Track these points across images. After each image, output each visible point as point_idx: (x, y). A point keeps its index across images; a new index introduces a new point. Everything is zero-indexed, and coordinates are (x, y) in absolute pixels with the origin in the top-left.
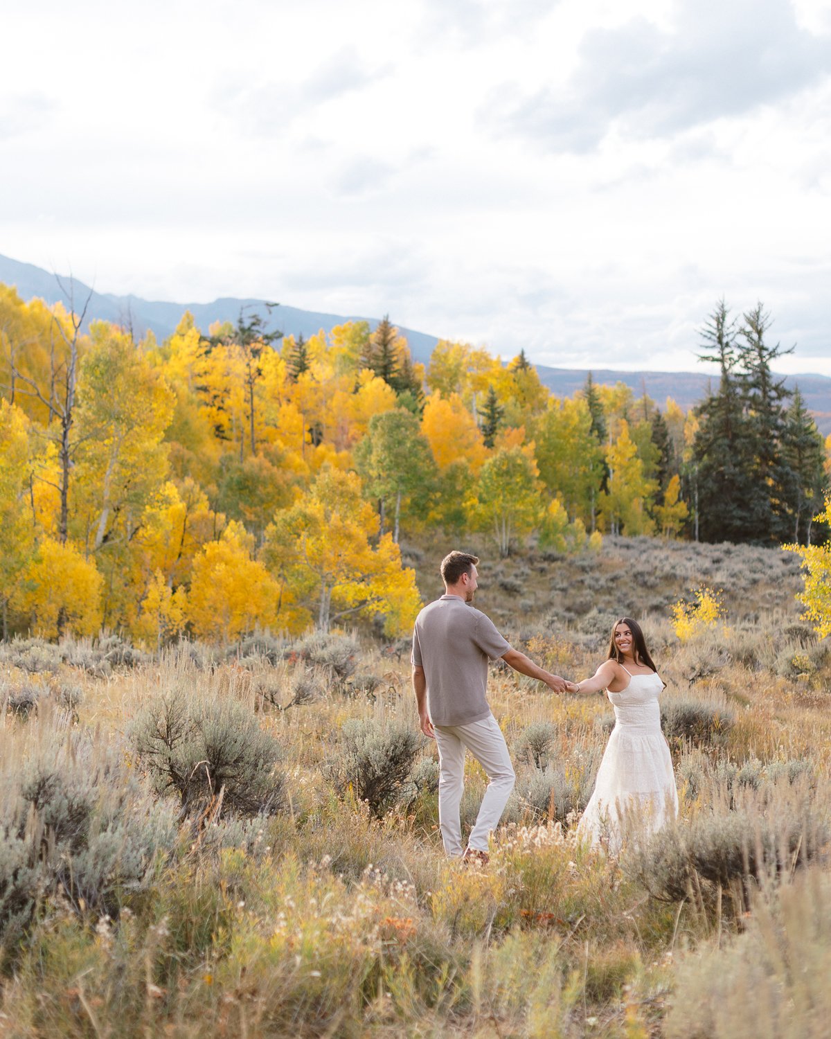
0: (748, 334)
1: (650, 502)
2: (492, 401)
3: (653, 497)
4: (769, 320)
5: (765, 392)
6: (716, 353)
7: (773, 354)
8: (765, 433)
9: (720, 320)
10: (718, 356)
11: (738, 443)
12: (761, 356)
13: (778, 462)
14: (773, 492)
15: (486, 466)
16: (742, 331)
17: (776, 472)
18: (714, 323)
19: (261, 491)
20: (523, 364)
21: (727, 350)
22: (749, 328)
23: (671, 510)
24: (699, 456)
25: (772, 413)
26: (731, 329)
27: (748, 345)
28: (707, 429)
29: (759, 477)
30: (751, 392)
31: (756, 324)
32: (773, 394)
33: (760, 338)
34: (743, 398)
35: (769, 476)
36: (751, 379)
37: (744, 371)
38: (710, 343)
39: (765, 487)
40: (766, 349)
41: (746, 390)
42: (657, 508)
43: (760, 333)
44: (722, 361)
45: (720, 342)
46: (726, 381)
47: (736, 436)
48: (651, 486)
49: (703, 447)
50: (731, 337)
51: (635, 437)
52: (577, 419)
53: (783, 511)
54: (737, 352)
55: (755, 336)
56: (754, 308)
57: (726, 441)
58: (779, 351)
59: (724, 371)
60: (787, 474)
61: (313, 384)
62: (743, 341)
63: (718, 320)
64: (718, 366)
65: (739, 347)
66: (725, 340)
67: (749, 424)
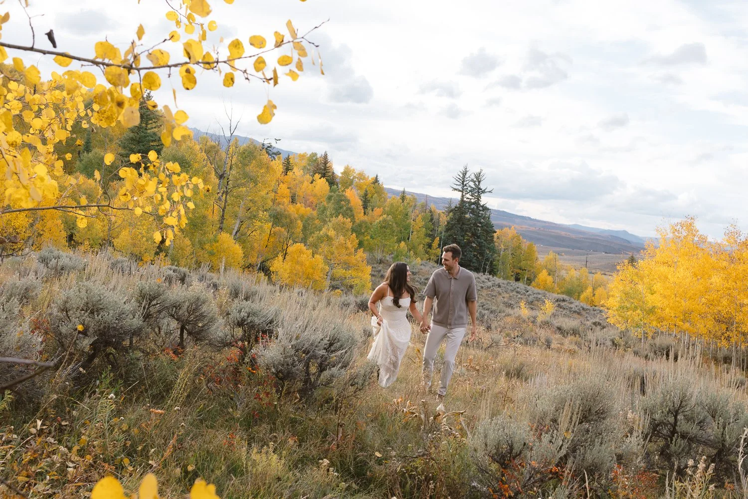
0: (474, 182)
1: (426, 247)
2: (366, 195)
3: (427, 245)
4: (484, 177)
5: (477, 207)
6: (460, 188)
7: (484, 192)
8: (475, 224)
9: (465, 174)
10: (461, 189)
11: (465, 227)
12: (479, 192)
13: (478, 237)
14: (475, 249)
15: (376, 223)
16: (472, 180)
17: (477, 241)
18: (462, 176)
19: (284, 221)
20: (376, 181)
21: (465, 187)
22: (475, 179)
23: (434, 251)
24: (447, 230)
25: (479, 216)
26: (468, 179)
27: (474, 186)
28: (452, 219)
29: (469, 242)
30: (473, 206)
31: (478, 178)
32: (481, 208)
33: (479, 184)
34: (469, 209)
35: (474, 242)
36: (473, 201)
37: (471, 197)
38: (458, 183)
39: (472, 247)
40: (481, 189)
41: (470, 206)
42: (428, 249)
43: (479, 182)
44: (462, 192)
45: (463, 184)
46: (462, 200)
47: (463, 224)
48: (428, 240)
49: (449, 227)
50: (468, 182)
51: (424, 219)
52: (402, 208)
53: (478, 258)
54: (469, 189)
55: (477, 183)
56: (478, 171)
57: (459, 226)
58: (486, 191)
59: (463, 196)
60: (482, 243)
61: (294, 177)
62: (472, 184)
63: (463, 174)
64: (461, 193)
65: (470, 186)
66: (465, 183)
67: (469, 220)
